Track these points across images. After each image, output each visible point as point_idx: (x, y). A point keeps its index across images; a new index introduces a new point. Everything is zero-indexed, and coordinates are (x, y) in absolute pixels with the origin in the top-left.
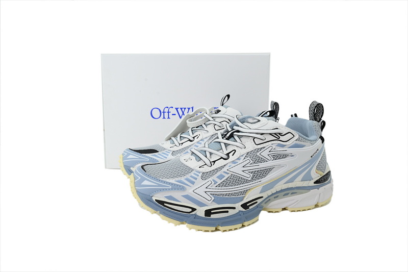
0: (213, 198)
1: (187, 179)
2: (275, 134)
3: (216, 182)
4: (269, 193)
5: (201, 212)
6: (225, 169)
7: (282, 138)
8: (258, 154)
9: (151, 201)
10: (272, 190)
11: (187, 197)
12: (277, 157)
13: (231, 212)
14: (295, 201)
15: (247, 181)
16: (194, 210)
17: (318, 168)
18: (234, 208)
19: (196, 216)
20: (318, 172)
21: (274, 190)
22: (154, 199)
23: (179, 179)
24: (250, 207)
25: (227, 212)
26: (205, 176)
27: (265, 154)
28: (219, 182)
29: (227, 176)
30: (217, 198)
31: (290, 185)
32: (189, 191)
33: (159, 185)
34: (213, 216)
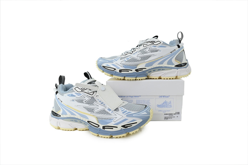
0: (123, 66)
1: (115, 60)
2: (152, 42)
3: (125, 61)
4: (150, 68)
5: (118, 71)
6: (130, 56)
7: (155, 43)
8: (144, 50)
9: (101, 66)
10: (151, 66)
11: (113, 65)
12: (152, 51)
13: (130, 72)
14: (164, 73)
15: (138, 61)
16: (115, 69)
17: (176, 59)
18: (132, 70)
19: (116, 72)
20: (176, 61)
21: (152, 67)
22: (102, 66)
23: (112, 59)
24: (139, 71)
25: (128, 71)
26: (121, 59)
27: (147, 50)
28: (127, 60)
29: (130, 58)
30: (125, 66)
31: (161, 65)
32: (114, 63)
33: (104, 61)
34: (122, 72)
